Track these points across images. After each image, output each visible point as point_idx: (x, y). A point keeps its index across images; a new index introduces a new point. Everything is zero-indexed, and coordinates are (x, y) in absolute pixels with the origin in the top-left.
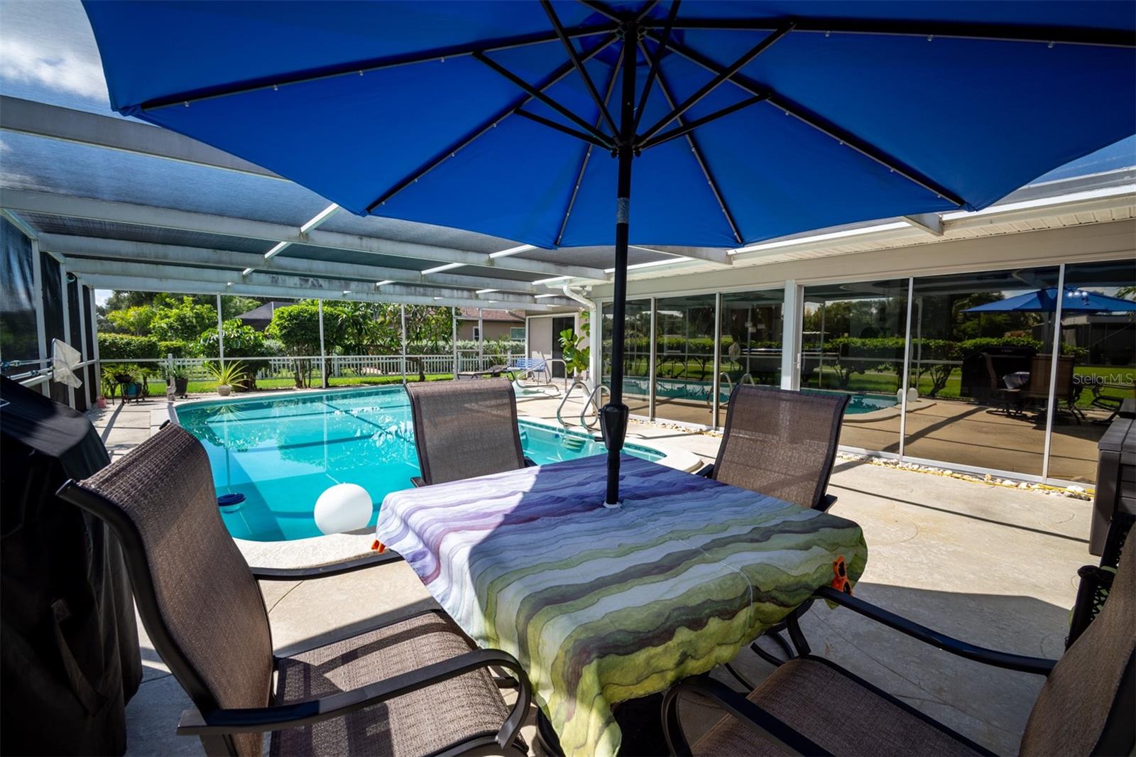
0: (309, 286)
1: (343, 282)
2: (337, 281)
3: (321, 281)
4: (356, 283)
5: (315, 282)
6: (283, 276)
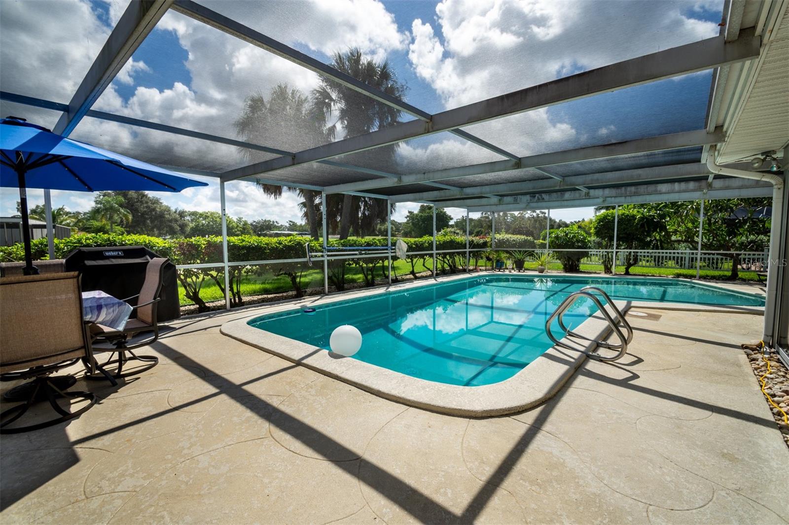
0: (535, 201)
1: (559, 193)
2: (555, 194)
3: (544, 196)
4: (570, 192)
5: (540, 197)
6: (520, 196)
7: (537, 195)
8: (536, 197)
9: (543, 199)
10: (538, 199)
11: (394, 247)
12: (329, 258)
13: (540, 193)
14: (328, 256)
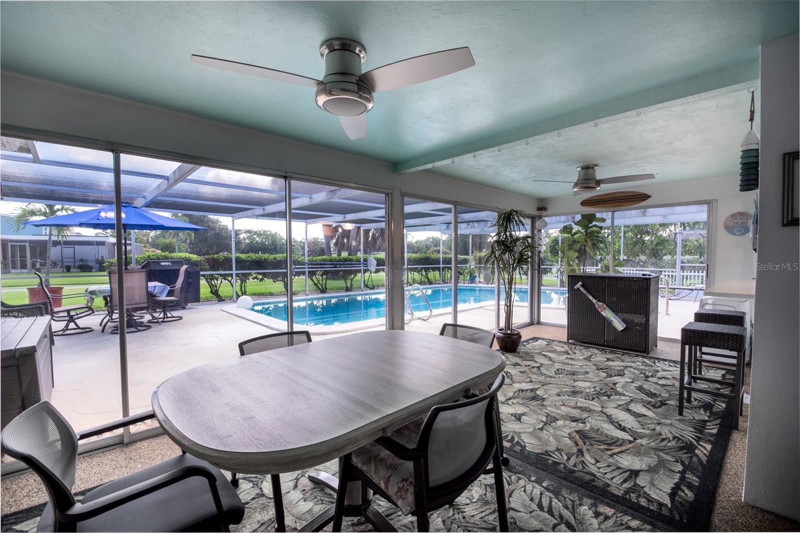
7: (471, 223)
8: (470, 226)
9: (474, 226)
10: (472, 226)
11: (365, 263)
12: (310, 270)
13: (472, 222)
14: (309, 268)
